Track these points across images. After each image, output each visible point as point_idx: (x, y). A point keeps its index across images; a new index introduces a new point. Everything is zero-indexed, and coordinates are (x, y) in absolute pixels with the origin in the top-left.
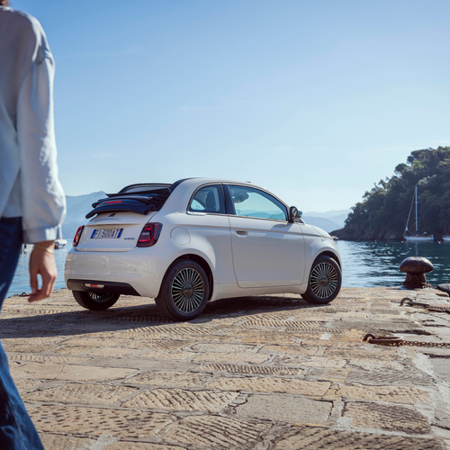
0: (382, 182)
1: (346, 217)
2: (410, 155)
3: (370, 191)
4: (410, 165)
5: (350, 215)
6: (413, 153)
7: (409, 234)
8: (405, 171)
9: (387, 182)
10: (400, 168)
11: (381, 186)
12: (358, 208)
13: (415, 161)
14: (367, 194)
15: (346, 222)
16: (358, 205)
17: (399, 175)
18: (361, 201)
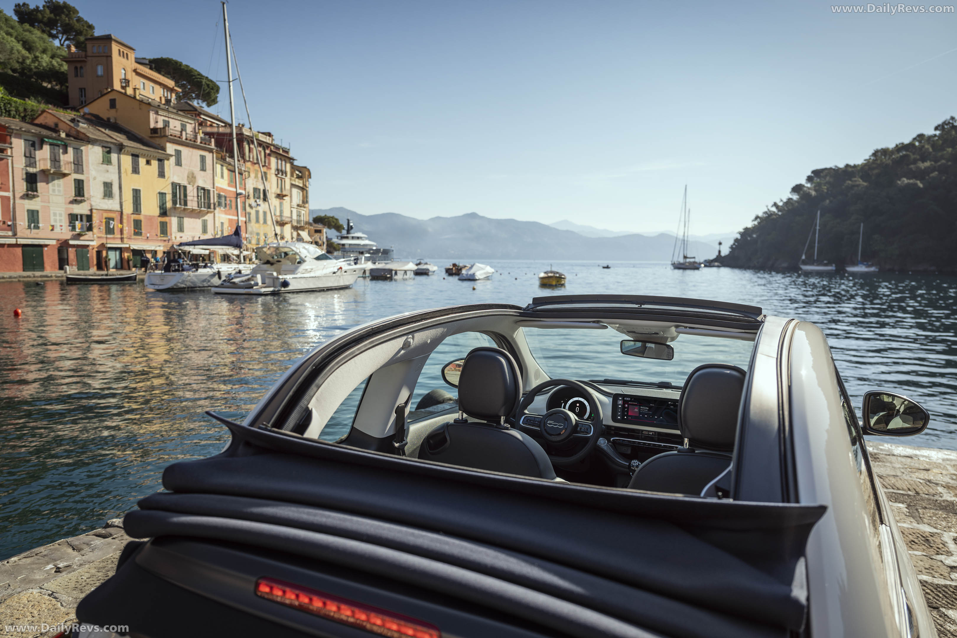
0: (775, 205)
1: (732, 242)
2: (809, 173)
3: (760, 214)
4: (809, 185)
5: (736, 240)
6: (813, 172)
7: (805, 263)
8: (804, 192)
9: (781, 204)
10: (797, 189)
11: (774, 209)
12: (746, 232)
13: (816, 180)
14: (757, 217)
15: (731, 247)
16: (746, 229)
17: (795, 197)
18: (750, 225)
